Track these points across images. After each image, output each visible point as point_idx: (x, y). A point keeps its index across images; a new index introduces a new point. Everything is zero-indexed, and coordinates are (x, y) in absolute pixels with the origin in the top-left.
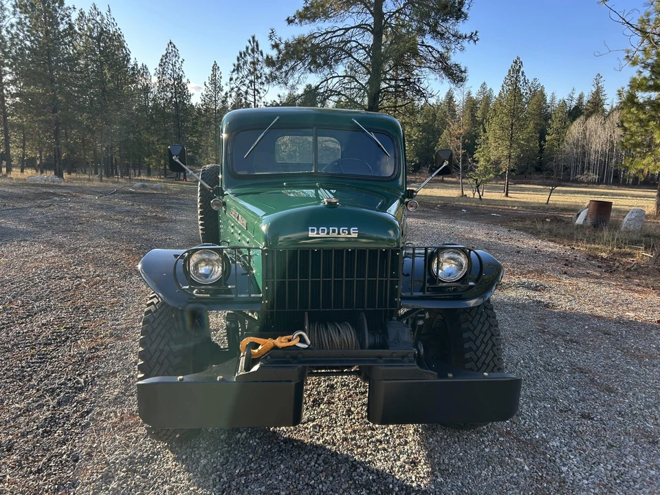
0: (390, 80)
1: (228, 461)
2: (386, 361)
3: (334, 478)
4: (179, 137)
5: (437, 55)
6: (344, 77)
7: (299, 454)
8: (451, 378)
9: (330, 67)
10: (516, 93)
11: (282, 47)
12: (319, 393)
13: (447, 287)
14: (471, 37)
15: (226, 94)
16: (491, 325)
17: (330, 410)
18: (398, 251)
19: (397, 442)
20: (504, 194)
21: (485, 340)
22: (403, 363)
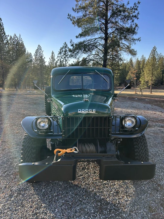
0: (110, 55)
1: (52, 190)
2: (106, 158)
3: (88, 198)
4: (42, 76)
5: (126, 47)
6: (95, 55)
7: (77, 188)
8: (129, 164)
9: (90, 51)
10: (154, 58)
11: (74, 45)
12: (84, 166)
13: (128, 130)
14: (138, 39)
15: (56, 61)
16: (144, 143)
17: (88, 172)
18: (110, 117)
19: (111, 184)
20: (150, 93)
21: (142, 149)
22: (112, 158)
